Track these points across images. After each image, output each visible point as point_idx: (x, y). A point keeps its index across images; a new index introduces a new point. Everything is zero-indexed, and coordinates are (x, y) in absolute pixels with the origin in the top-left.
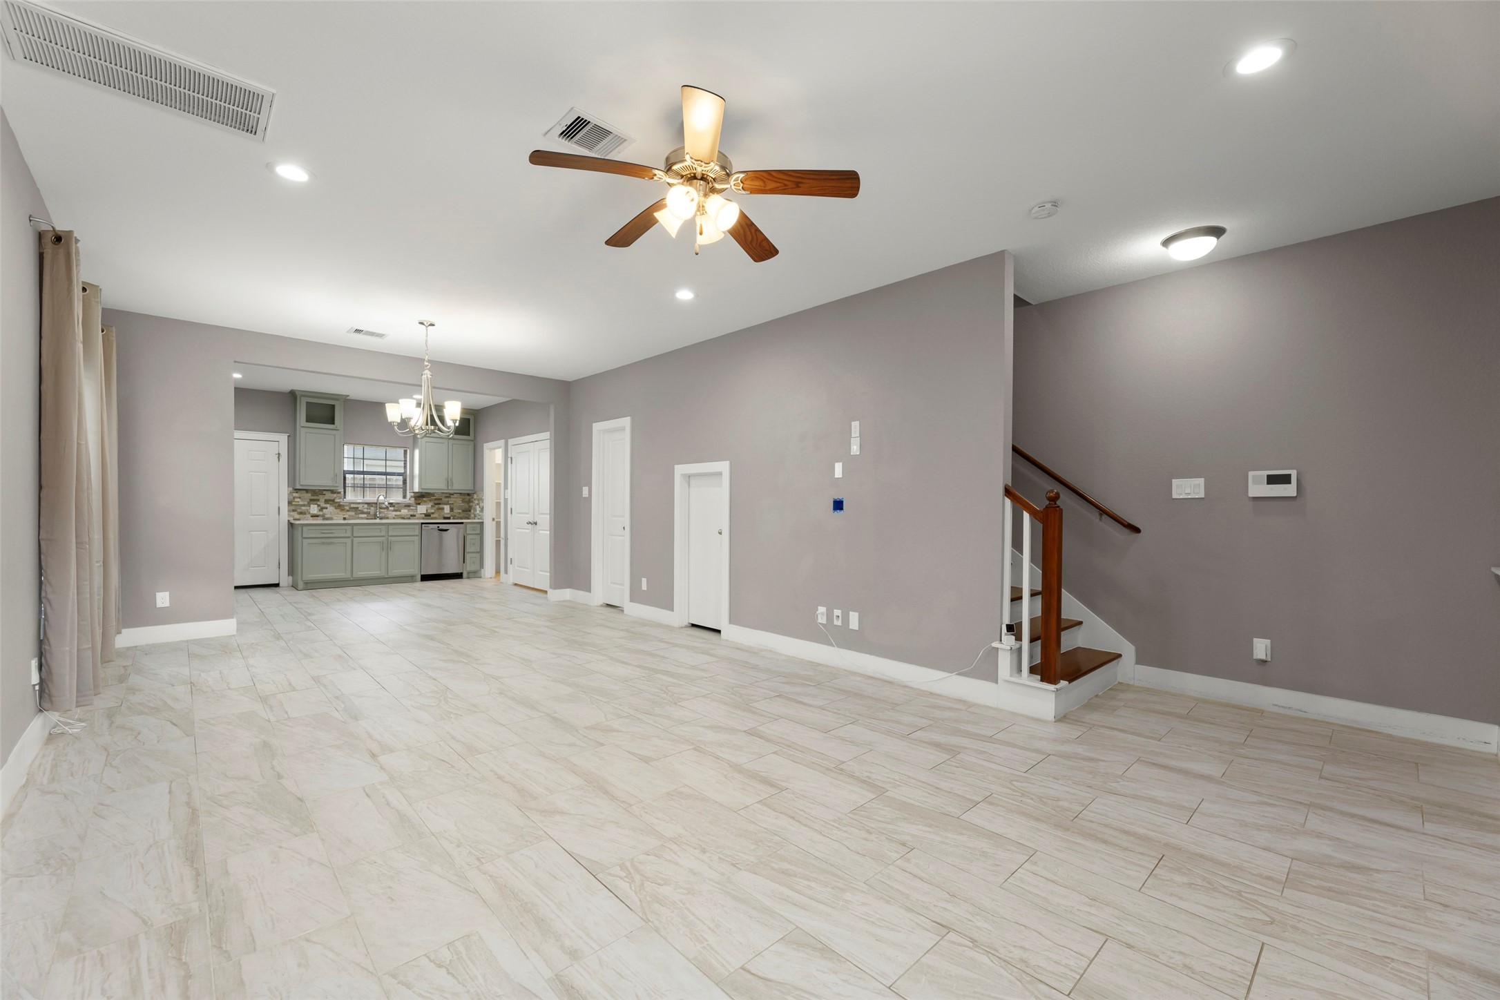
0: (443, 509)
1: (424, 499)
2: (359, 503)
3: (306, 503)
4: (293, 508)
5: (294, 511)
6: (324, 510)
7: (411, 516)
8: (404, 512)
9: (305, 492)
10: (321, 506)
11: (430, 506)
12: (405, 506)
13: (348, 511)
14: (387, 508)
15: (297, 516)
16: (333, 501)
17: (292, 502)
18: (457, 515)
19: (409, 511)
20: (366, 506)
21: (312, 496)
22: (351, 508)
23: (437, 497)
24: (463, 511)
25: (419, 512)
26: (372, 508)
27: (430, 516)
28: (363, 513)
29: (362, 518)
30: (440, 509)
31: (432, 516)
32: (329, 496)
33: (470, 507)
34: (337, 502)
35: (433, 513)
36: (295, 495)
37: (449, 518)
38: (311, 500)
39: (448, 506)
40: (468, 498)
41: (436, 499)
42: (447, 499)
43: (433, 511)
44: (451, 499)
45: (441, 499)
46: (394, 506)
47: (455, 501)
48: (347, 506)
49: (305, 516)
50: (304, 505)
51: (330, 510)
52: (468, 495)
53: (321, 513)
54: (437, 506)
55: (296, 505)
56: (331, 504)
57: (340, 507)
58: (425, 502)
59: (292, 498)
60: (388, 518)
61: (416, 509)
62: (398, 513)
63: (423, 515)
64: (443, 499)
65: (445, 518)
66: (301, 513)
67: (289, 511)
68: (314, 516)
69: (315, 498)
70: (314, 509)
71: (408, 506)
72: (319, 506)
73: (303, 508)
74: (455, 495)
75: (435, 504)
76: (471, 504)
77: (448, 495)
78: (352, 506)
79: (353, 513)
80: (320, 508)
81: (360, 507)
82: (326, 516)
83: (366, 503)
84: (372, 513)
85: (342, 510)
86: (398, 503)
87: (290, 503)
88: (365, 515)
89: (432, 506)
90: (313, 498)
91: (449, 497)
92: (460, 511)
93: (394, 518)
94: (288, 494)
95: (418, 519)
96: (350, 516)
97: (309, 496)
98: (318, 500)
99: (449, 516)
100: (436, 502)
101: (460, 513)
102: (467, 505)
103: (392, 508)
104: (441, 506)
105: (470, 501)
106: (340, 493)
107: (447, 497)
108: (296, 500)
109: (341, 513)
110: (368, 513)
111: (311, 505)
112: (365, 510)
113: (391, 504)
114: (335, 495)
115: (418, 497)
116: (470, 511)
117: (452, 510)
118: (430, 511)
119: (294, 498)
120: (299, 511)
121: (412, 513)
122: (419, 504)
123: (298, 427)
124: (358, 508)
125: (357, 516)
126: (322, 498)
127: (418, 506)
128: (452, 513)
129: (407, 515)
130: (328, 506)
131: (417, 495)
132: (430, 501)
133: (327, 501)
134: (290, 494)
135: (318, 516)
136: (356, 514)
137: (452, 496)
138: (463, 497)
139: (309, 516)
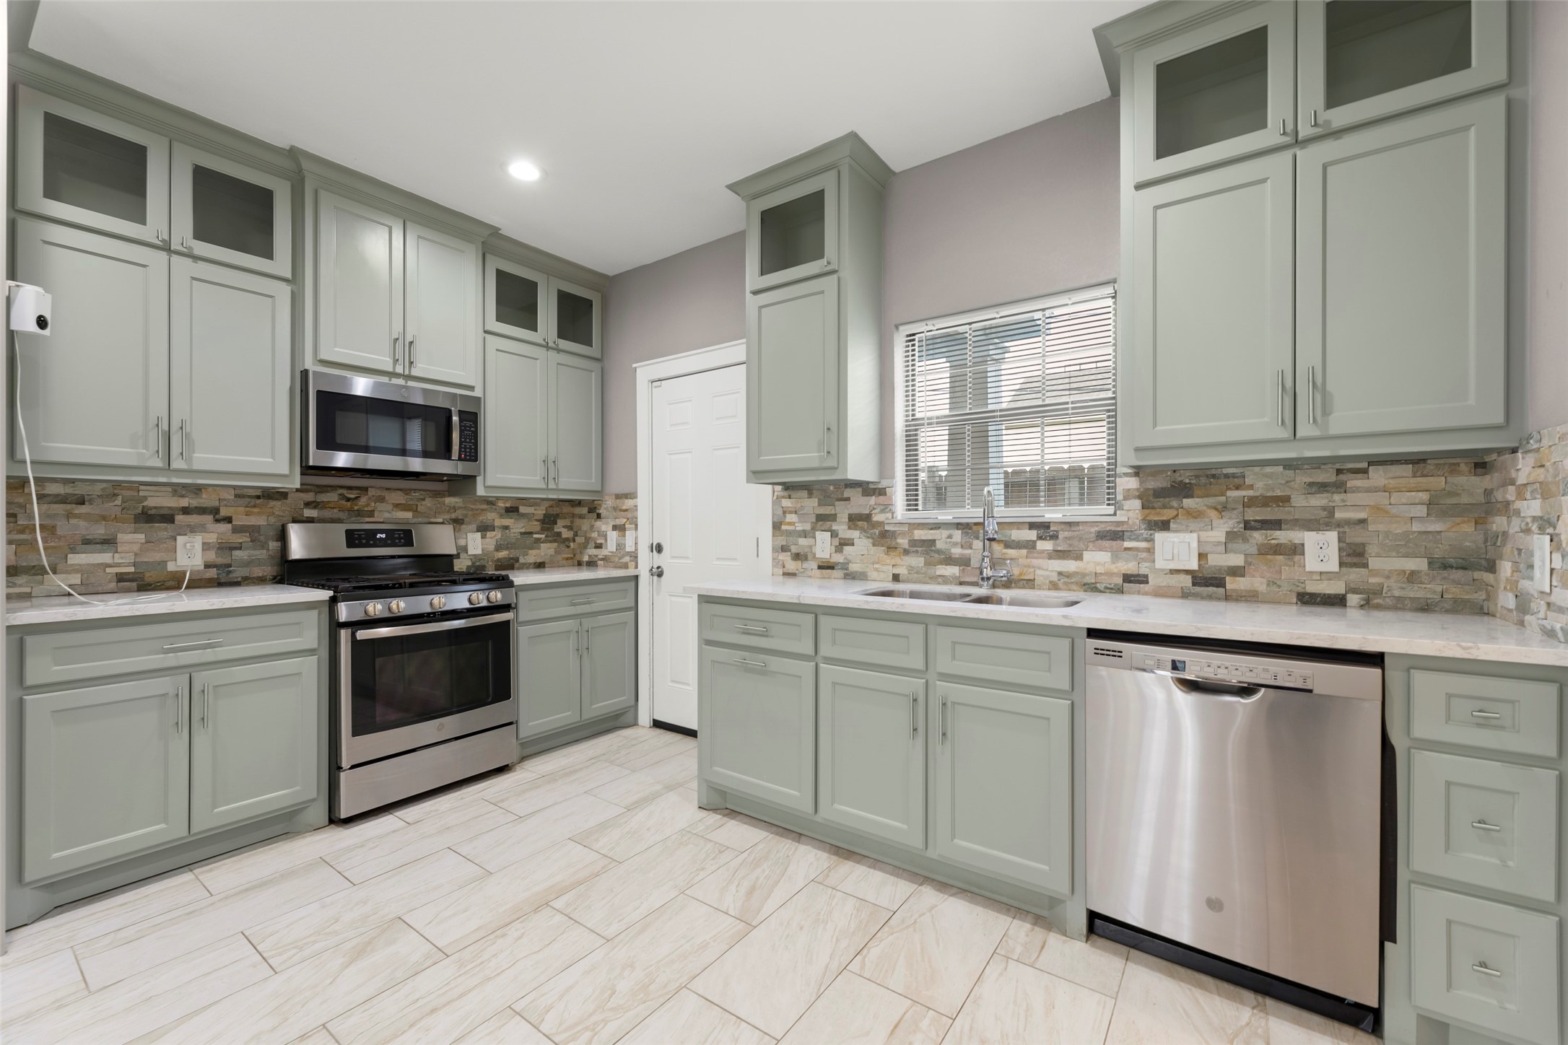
0: (1296, 550)
1: (1187, 502)
2: (937, 526)
3: (808, 527)
4: (782, 541)
5: (784, 549)
6: (847, 548)
7: (1128, 578)
8: (1097, 560)
9: (805, 493)
10: (841, 535)
11: (1218, 534)
12: (1101, 536)
13: (906, 552)
14: (1030, 546)
15: (792, 566)
16: (867, 518)
17: (781, 523)
18: (1396, 588)
19: (1115, 558)
20: (957, 535)
21: (820, 505)
22: (914, 543)
23: (1259, 484)
24: (1441, 565)
25: (1160, 563)
26: (978, 544)
27: (1220, 583)
28: (949, 560)
29: (945, 580)
30: (1277, 550)
31: (1232, 584)
32: (859, 503)
33: (1495, 541)
34: (878, 522)
35: (1236, 572)
36: (786, 503)
37: (1337, 601)
38: (821, 518)
39: (1332, 536)
40: (1471, 485)
41: (1250, 503)
42: (1319, 500)
43: (1236, 560)
44: (1352, 498)
45: (1285, 500)
46: (1054, 537)
47: (1377, 509)
48: (903, 534)
49: (806, 565)
50: (804, 534)
51: (861, 548)
52: (1480, 463)
53: (838, 558)
54: (1258, 536)
55: (789, 533)
56: (863, 530)
57: (884, 538)
58: (1195, 515)
59: (780, 512)
60: (1030, 584)
61: (1150, 551)
62: (1070, 566)
63: (1187, 581)
64: (1299, 501)
65: (1308, 600)
66: (797, 557)
67: (774, 550)
68: (826, 566)
69: (827, 510)
70: (823, 545)
71: (1113, 535)
72: (834, 534)
73: (802, 541)
74: (1378, 476)
75: (1248, 526)
76: (1498, 523)
77: (1327, 476)
78: (920, 534)
79: (917, 561)
80: (836, 542)
81: (940, 536)
82: (854, 567)
83: (958, 526)
84: (975, 563)
85: (891, 549)
86: (1070, 524)
87: (777, 526)
88: (953, 571)
89: (1231, 536)
90: (822, 511)
91: (1340, 487)
92: (1420, 564)
93: (1054, 586)
94: (774, 503)
95: (1160, 593)
96: (910, 569)
97: (811, 505)
98: (833, 518)
99: (1336, 588)
100: (1253, 514)
101: (1412, 577)
102: (1468, 528)
103: (1046, 545)
104: (1283, 536)
105: (1488, 508)
106: (882, 492)
107: (1323, 487)
108: (791, 518)
109: (887, 559)
110: (964, 562)
111: (818, 534)
112: (957, 551)
113: (1043, 528)
114: (872, 500)
115: (1159, 493)
116: (1491, 567)
117: (1353, 555)
118: (1220, 560)
119: (784, 513)
120: (794, 549)
121: (1130, 567)
122: (1165, 526)
123: (748, 295)
124: (933, 542)
125: (931, 571)
126: (843, 511)
127: (1159, 536)
128: (1355, 575)
129: (1109, 574)
130: (855, 534)
131: (1152, 484)
132: (1222, 509)
133: (854, 520)
134: (777, 501)
135: (832, 568)
136: (927, 564)
137: (1354, 482)
138: (1438, 482)
139: (813, 565)
